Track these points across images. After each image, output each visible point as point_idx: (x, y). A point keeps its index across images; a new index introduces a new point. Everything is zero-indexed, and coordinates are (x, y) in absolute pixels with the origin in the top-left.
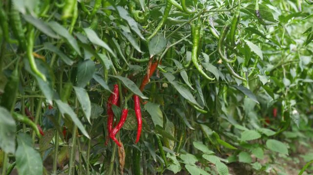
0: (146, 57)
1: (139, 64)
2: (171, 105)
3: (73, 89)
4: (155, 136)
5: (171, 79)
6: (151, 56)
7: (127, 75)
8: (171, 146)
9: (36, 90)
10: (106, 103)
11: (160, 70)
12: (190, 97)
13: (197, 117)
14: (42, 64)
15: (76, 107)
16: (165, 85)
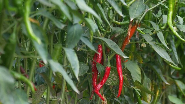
0: (127, 20)
1: (120, 26)
2: (149, 62)
3: (63, 50)
4: (134, 90)
5: (149, 39)
6: (131, 20)
7: (109, 36)
8: (148, 100)
9: (29, 51)
10: (91, 61)
11: (139, 32)
12: (166, 57)
13: (172, 73)
14: (37, 28)
15: (65, 65)
16: (144, 45)
